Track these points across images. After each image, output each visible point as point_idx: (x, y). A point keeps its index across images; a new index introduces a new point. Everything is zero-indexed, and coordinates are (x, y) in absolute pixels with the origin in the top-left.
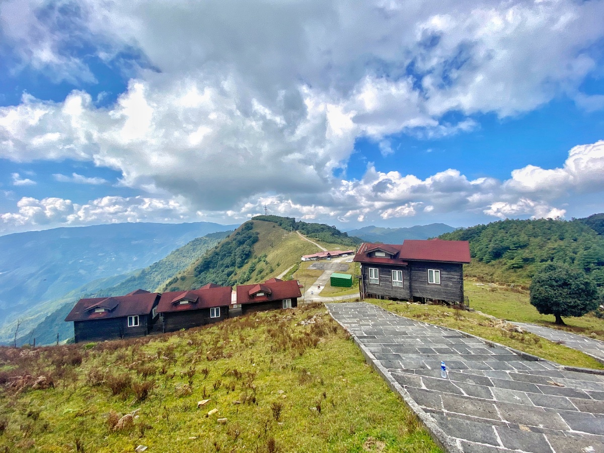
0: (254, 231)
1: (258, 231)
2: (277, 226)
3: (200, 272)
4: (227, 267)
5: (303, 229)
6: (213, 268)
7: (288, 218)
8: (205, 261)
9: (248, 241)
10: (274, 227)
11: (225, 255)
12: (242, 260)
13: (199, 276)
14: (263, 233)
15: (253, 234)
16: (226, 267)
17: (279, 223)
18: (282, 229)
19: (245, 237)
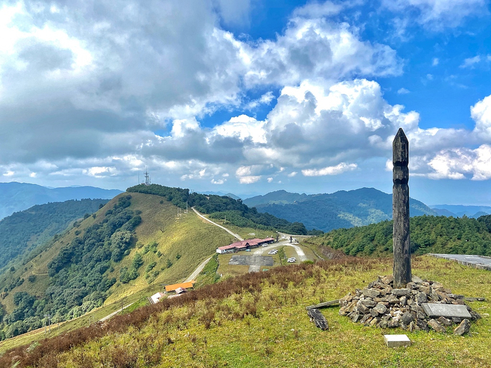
0: (134, 209)
1: (140, 209)
2: (165, 202)
3: (58, 270)
4: (99, 260)
5: (201, 205)
6: (77, 263)
7: (179, 189)
8: (65, 254)
9: (127, 223)
10: (162, 202)
11: (94, 244)
12: (121, 250)
13: (56, 275)
14: (148, 211)
15: (133, 213)
16: (97, 261)
17: (168, 197)
18: (173, 206)
19: (121, 218)
